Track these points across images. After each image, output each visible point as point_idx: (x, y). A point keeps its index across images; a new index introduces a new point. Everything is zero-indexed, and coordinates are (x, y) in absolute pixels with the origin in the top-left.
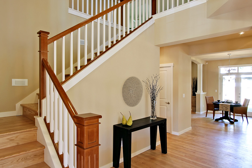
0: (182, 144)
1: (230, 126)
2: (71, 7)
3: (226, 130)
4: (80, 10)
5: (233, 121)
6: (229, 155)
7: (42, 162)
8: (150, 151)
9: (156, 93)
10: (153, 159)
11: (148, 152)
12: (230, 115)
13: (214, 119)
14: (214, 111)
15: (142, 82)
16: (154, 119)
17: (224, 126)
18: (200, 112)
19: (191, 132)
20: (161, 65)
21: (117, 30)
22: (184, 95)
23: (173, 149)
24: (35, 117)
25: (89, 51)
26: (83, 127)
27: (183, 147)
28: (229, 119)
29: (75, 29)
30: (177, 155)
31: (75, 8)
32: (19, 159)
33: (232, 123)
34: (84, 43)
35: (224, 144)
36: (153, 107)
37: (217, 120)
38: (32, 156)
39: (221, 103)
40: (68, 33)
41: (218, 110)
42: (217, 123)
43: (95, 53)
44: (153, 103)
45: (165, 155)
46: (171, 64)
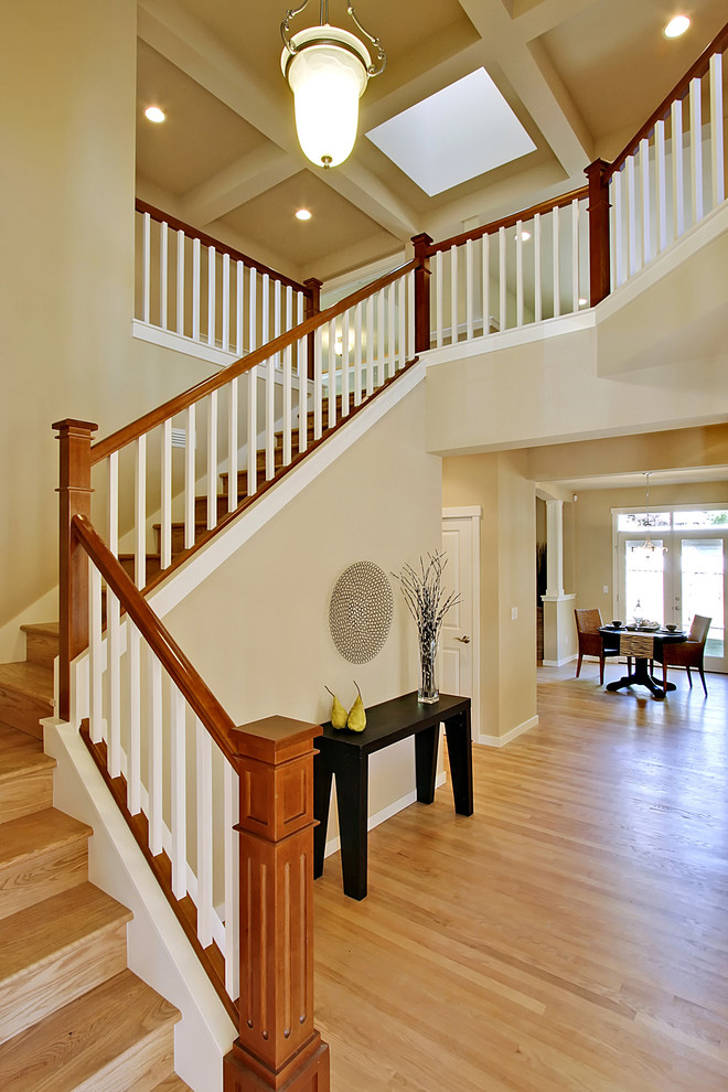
0: (516, 778)
1: (652, 706)
2: (139, 316)
3: (642, 721)
4: (172, 326)
5: (662, 688)
6: (664, 807)
7: (82, 885)
8: (415, 809)
9: (437, 616)
10: (430, 836)
11: (409, 812)
12: (652, 666)
13: (602, 682)
14: (603, 656)
15: (390, 579)
16: (431, 702)
17: (633, 705)
18: (556, 660)
19: (535, 734)
20: (447, 512)
21: (295, 392)
22: (515, 611)
23: (492, 798)
24: (41, 721)
25: (202, 469)
26: (270, 770)
27: (518, 787)
28: (649, 683)
29: (178, 410)
30: (506, 819)
31: (155, 320)
32: (6, 882)
33: (659, 696)
34: (184, 439)
35: (644, 769)
36: (427, 662)
37: (613, 688)
38: (49, 867)
39: (626, 632)
40: (155, 424)
41: (617, 654)
42: (612, 697)
43: (221, 476)
44: (426, 648)
45: (467, 820)
46: (475, 510)
